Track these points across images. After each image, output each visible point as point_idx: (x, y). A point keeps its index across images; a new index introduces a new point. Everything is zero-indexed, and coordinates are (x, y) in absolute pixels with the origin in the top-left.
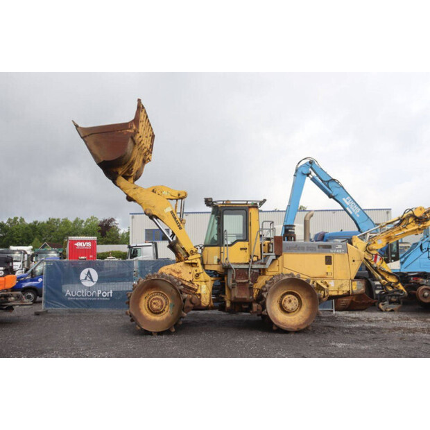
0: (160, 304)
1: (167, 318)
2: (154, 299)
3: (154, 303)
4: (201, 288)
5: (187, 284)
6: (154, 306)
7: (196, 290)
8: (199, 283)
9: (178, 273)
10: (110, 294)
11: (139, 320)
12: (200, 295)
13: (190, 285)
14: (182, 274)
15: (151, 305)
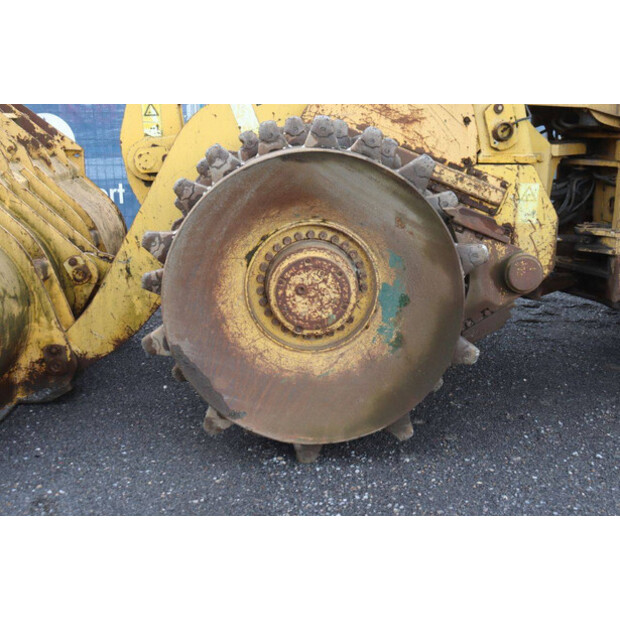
0: (331, 293)
1: (369, 363)
2: (297, 267)
3: (301, 290)
4: (516, 199)
5: (448, 176)
6: (302, 306)
7: (493, 209)
8: (508, 174)
9: (405, 121)
10: (116, 195)
11: (219, 383)
12: (509, 229)
13: (467, 185)
14: (424, 129)
15: (282, 299)
